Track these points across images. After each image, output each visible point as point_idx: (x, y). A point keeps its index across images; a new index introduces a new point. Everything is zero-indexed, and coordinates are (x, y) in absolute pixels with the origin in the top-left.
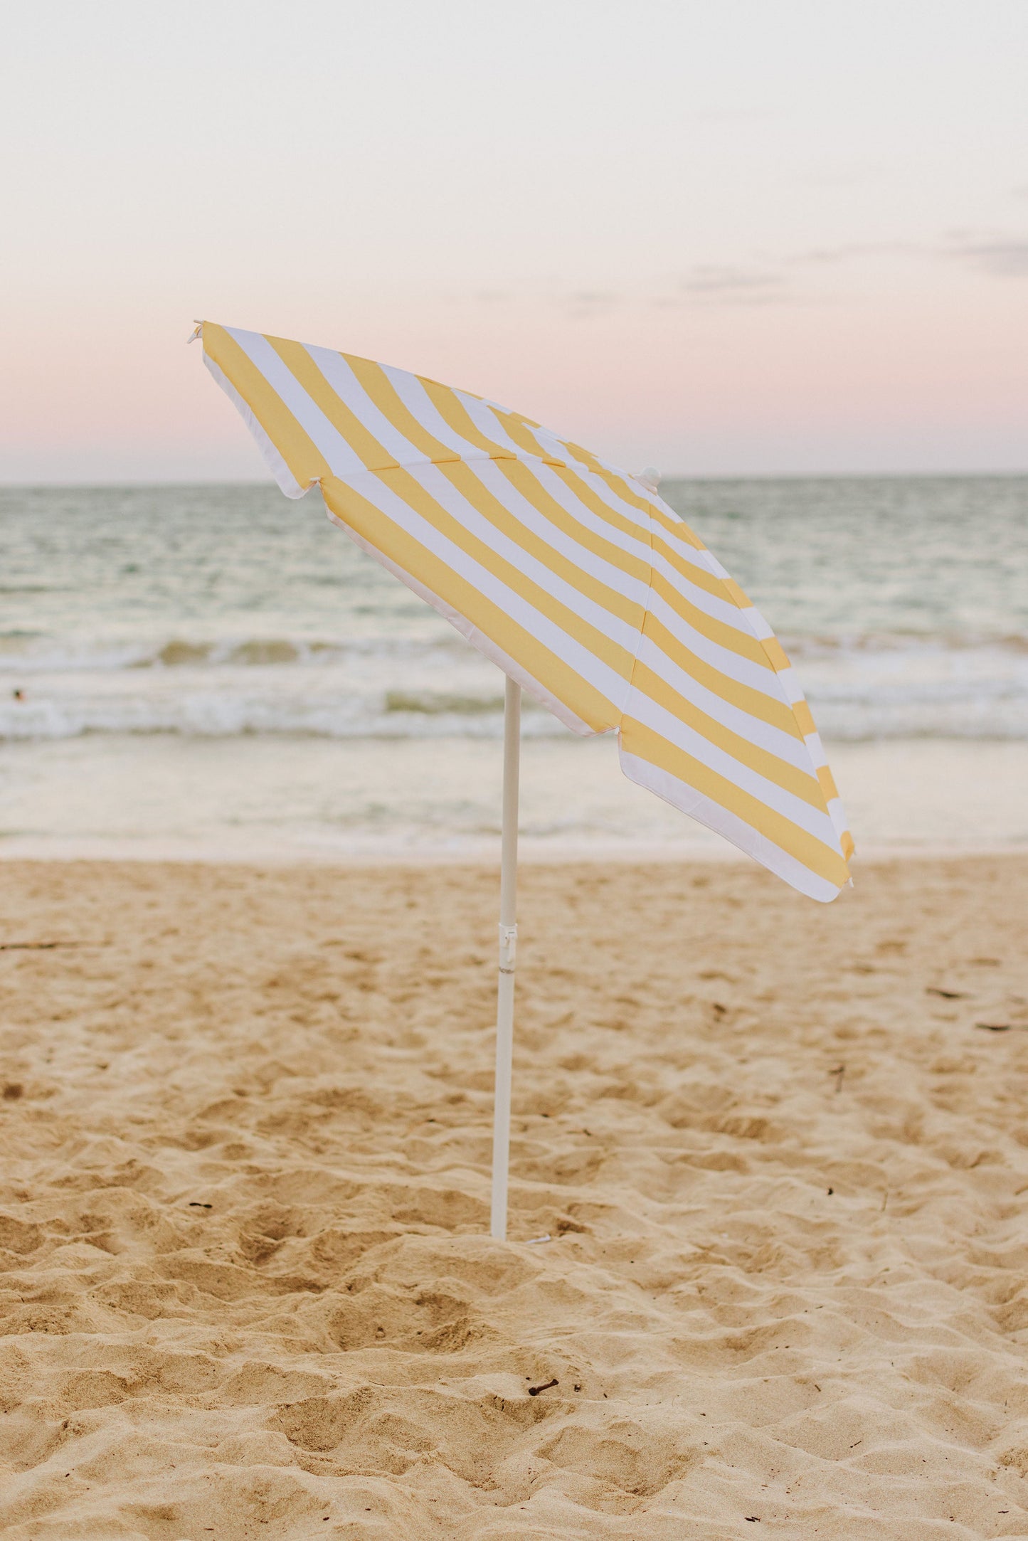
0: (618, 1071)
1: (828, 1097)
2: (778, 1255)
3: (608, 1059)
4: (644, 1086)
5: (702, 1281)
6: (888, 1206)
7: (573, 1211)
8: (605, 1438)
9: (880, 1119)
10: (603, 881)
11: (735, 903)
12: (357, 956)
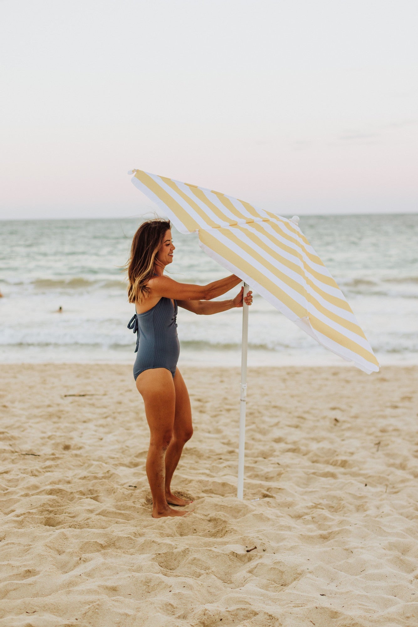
0: (294, 443)
1: (373, 453)
2: (343, 506)
3: (291, 439)
4: (303, 448)
5: (313, 515)
6: (387, 491)
7: (270, 490)
8: (272, 567)
9: (392, 461)
10: (297, 373)
11: (348, 382)
12: (199, 400)
